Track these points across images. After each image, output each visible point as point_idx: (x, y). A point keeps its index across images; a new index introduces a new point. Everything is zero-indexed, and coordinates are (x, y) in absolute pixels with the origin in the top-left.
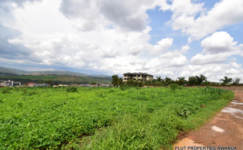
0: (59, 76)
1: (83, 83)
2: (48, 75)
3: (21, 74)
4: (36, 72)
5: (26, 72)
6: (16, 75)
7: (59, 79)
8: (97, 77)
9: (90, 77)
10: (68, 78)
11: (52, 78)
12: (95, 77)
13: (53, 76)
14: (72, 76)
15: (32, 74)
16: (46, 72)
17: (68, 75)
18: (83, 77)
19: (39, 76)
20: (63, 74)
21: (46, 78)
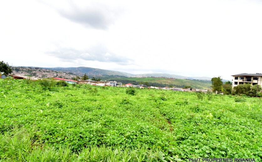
0: (156, 78)
1: (180, 86)
2: (148, 77)
3: (129, 76)
4: (140, 75)
5: (133, 75)
6: (127, 77)
7: (156, 81)
8: (198, 80)
9: (188, 80)
10: (164, 80)
11: (151, 80)
12: (195, 80)
13: (152, 79)
14: (168, 79)
15: (137, 77)
16: (147, 75)
17: (164, 78)
18: (180, 79)
19: (141, 78)
20: (160, 76)
21: (146, 80)
